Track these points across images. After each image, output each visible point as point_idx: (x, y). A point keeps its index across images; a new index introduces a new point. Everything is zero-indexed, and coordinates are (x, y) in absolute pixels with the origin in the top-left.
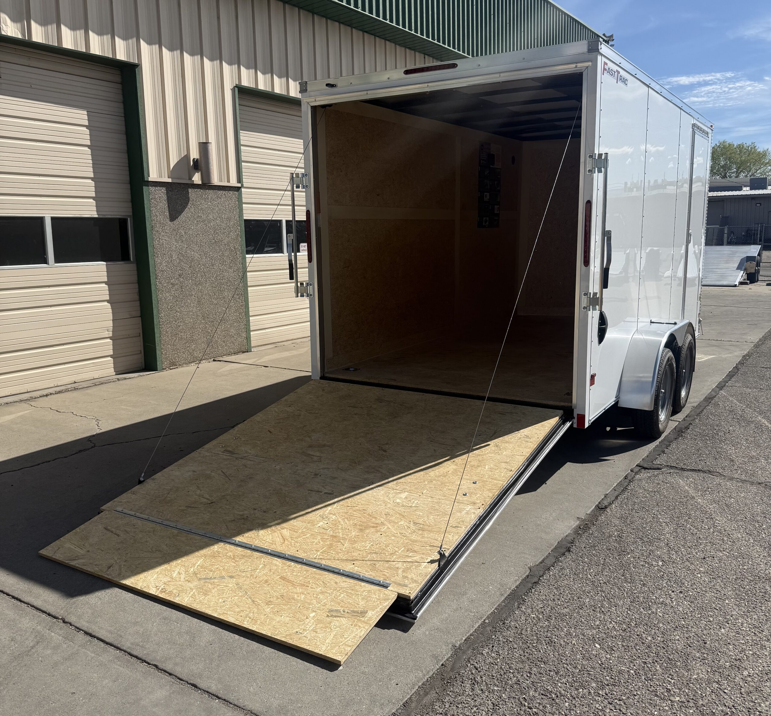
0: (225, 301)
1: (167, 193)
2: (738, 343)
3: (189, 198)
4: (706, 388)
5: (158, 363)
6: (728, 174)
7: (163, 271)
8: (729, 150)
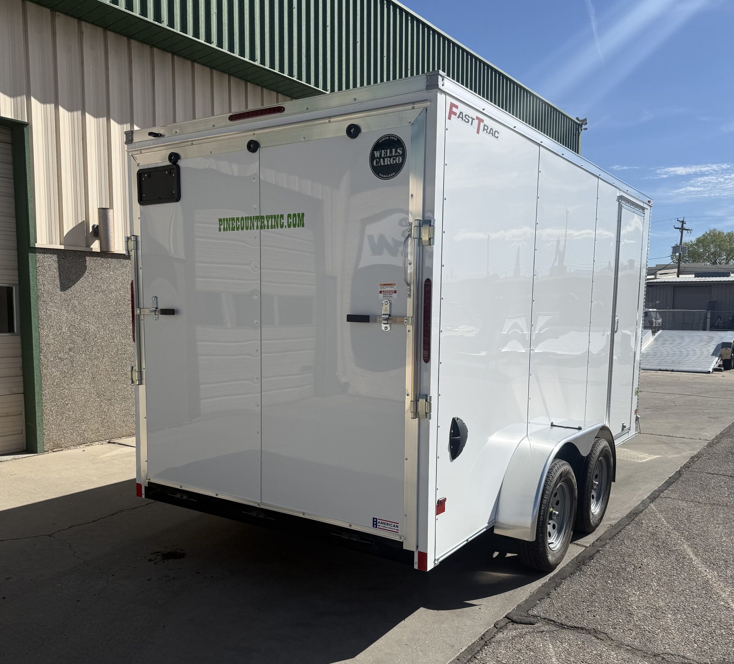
0: (126, 377)
1: (58, 261)
2: (691, 441)
3: (86, 266)
4: (635, 499)
5: (38, 445)
6: (718, 261)
7: (49, 344)
8: (718, 238)
